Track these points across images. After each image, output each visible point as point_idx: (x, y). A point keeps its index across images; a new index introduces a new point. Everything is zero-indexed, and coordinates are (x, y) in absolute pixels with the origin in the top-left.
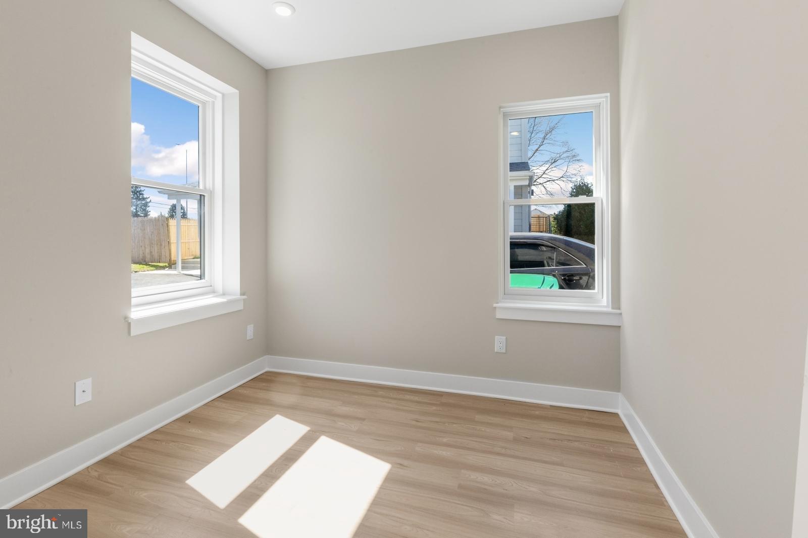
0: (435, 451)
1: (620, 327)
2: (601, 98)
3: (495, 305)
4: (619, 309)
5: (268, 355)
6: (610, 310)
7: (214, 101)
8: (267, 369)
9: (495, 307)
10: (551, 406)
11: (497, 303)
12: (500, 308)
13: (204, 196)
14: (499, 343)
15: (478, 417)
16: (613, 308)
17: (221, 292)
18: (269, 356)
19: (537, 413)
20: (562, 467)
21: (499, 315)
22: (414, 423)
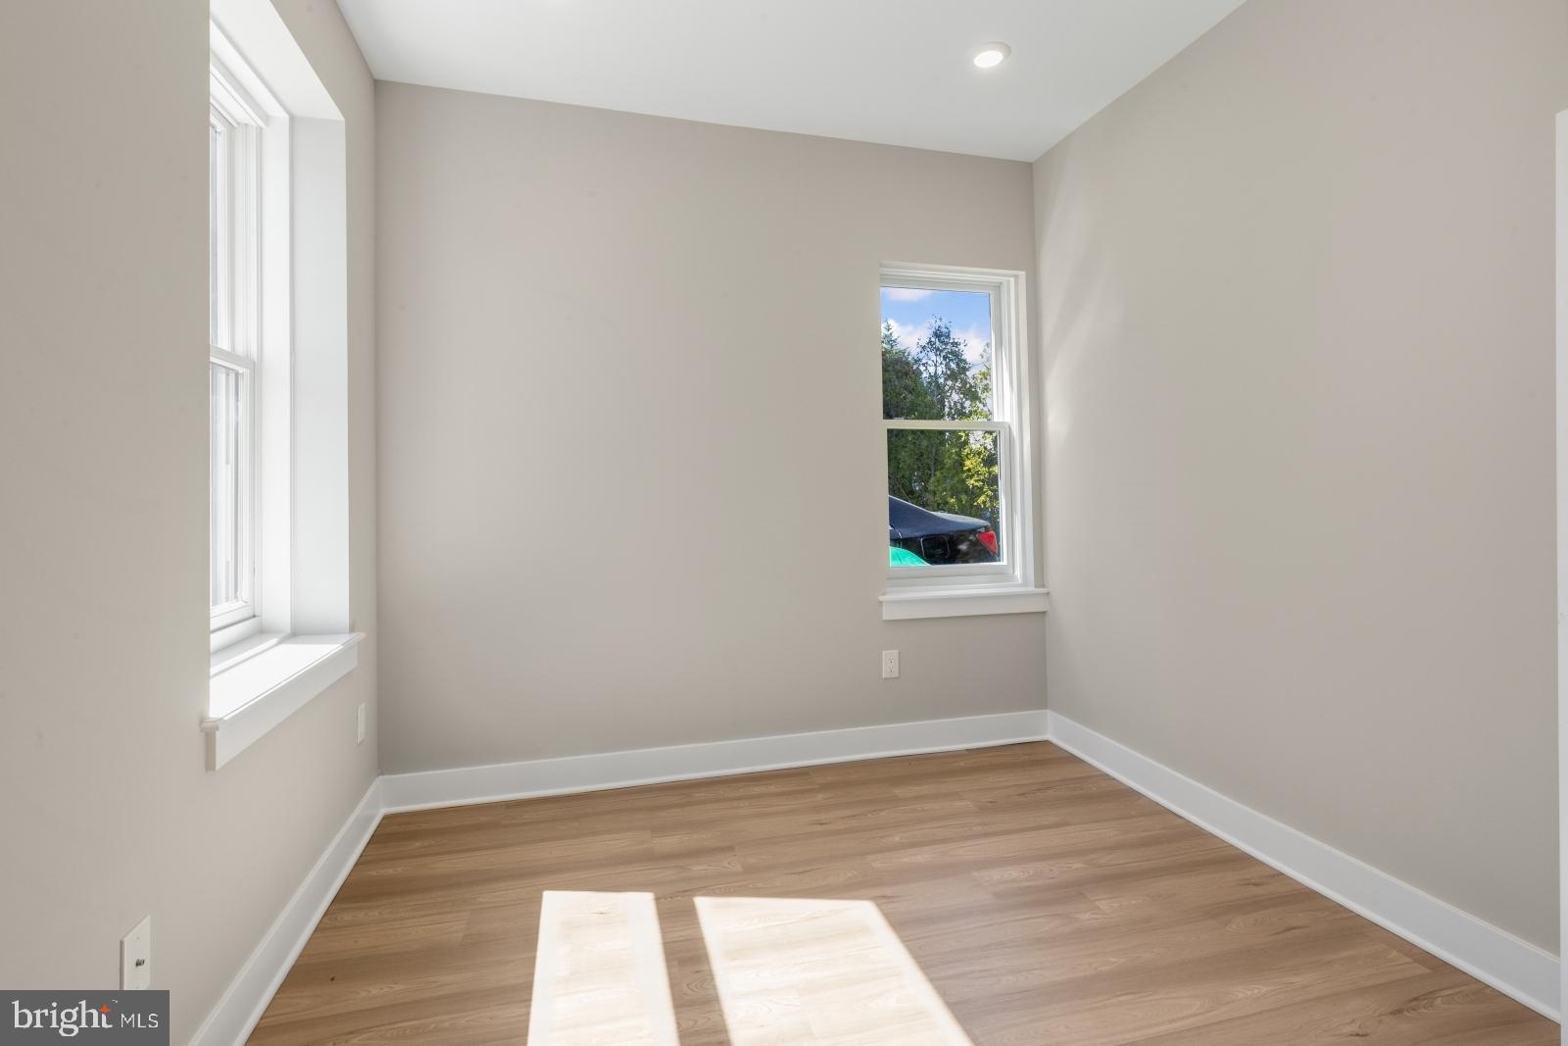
0: (905, 860)
1: (1044, 612)
2: (1005, 276)
3: (881, 598)
4: (1043, 586)
5: (382, 774)
6: (1031, 589)
7: (261, 129)
8: (384, 811)
9: (881, 602)
10: (967, 750)
11: (884, 594)
12: (888, 602)
13: (237, 374)
14: (889, 663)
15: (899, 791)
16: (1036, 587)
17: (288, 629)
18: (387, 777)
19: (962, 764)
20: (1067, 828)
21: (888, 614)
22: (819, 828)
